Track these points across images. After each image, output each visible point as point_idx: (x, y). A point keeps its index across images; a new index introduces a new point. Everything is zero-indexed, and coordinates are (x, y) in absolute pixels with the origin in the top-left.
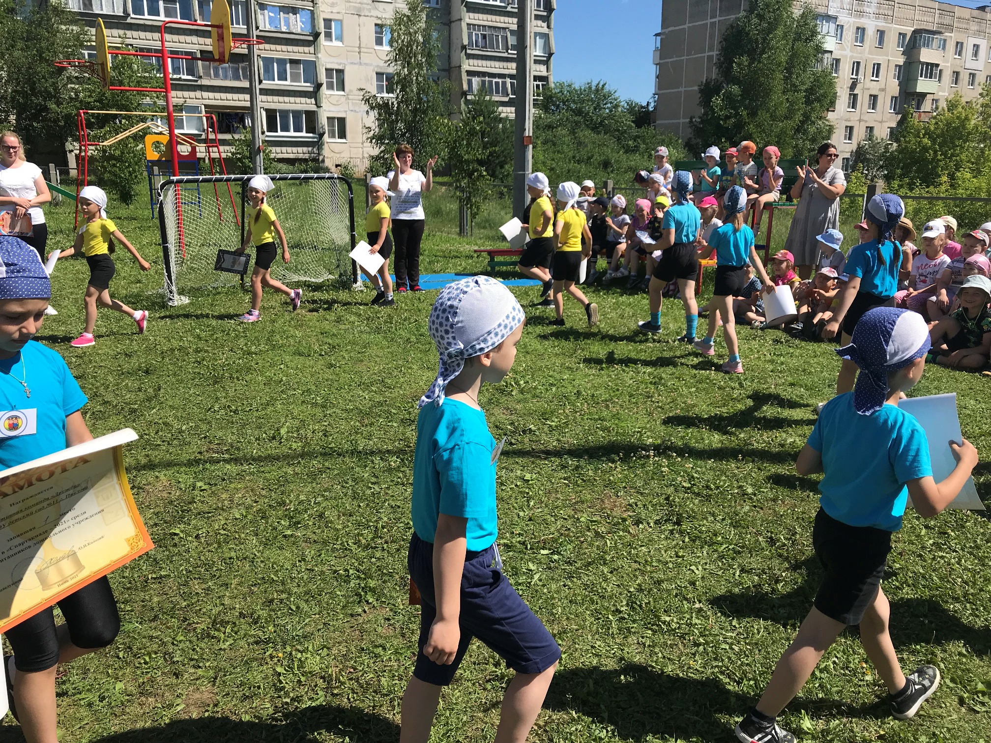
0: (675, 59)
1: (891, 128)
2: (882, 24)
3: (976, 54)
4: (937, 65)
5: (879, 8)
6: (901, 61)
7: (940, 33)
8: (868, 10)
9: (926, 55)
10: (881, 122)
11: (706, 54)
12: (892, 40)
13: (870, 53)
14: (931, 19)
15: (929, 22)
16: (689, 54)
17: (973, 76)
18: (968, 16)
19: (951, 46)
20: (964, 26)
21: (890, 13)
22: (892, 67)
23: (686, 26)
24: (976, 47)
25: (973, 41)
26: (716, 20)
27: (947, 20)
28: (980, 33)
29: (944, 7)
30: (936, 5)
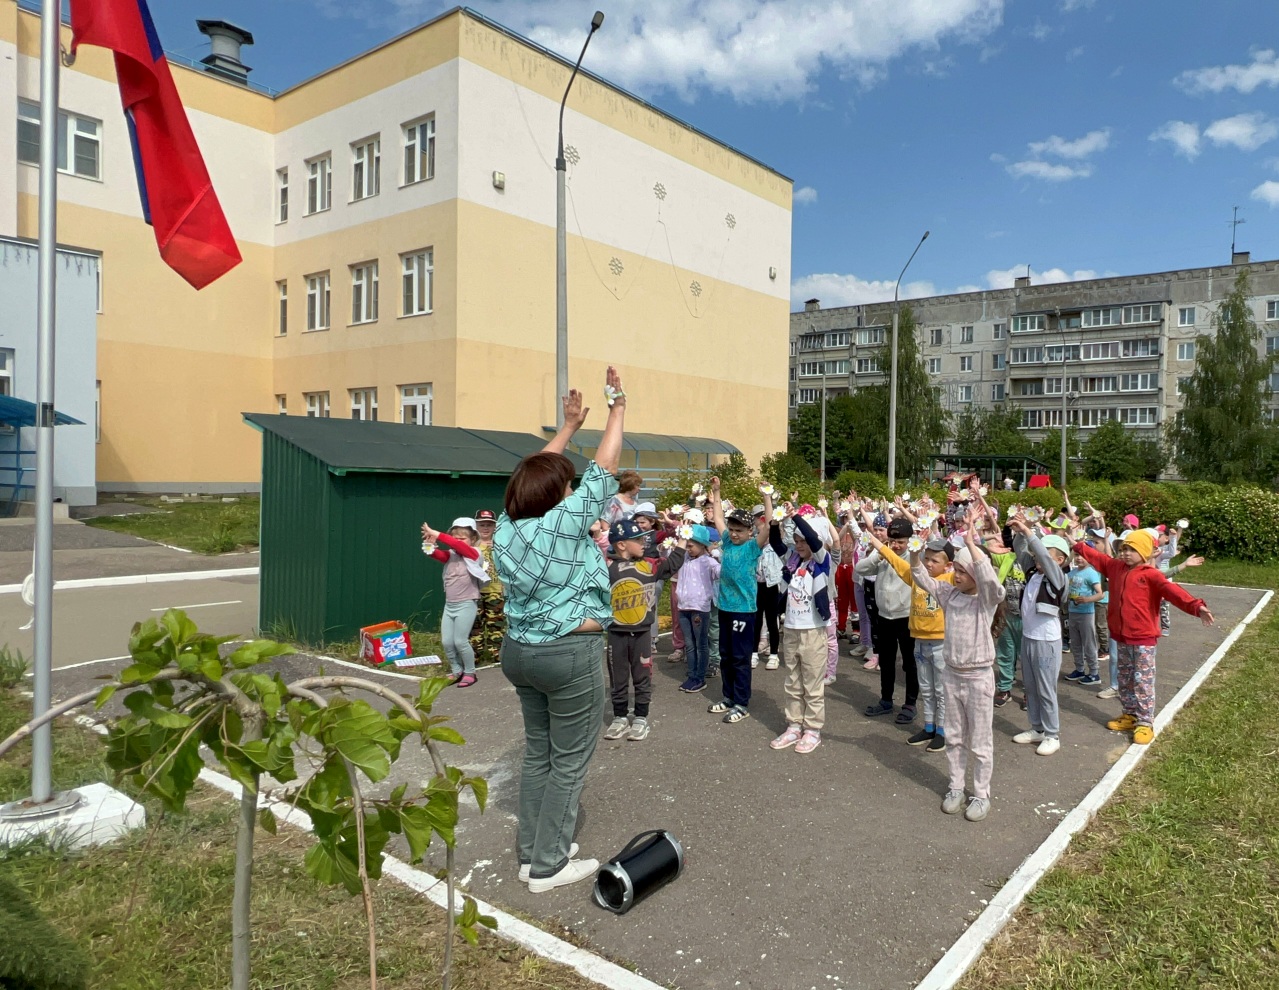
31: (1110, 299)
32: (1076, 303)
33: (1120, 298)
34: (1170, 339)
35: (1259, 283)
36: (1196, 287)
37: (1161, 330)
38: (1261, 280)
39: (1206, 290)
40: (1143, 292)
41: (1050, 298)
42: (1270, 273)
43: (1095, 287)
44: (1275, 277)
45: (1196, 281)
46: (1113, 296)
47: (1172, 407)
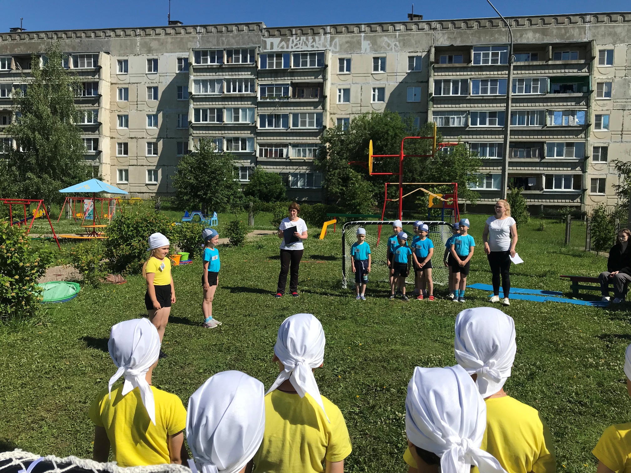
31: (67, 48)
32: (41, 49)
33: (74, 48)
34: (112, 84)
35: (171, 43)
36: (129, 43)
37: (99, 76)
38: (173, 40)
39: (136, 45)
40: (91, 44)
41: (21, 44)
42: (179, 36)
43: (55, 36)
44: (182, 39)
45: (128, 38)
46: (69, 46)
47: (114, 138)
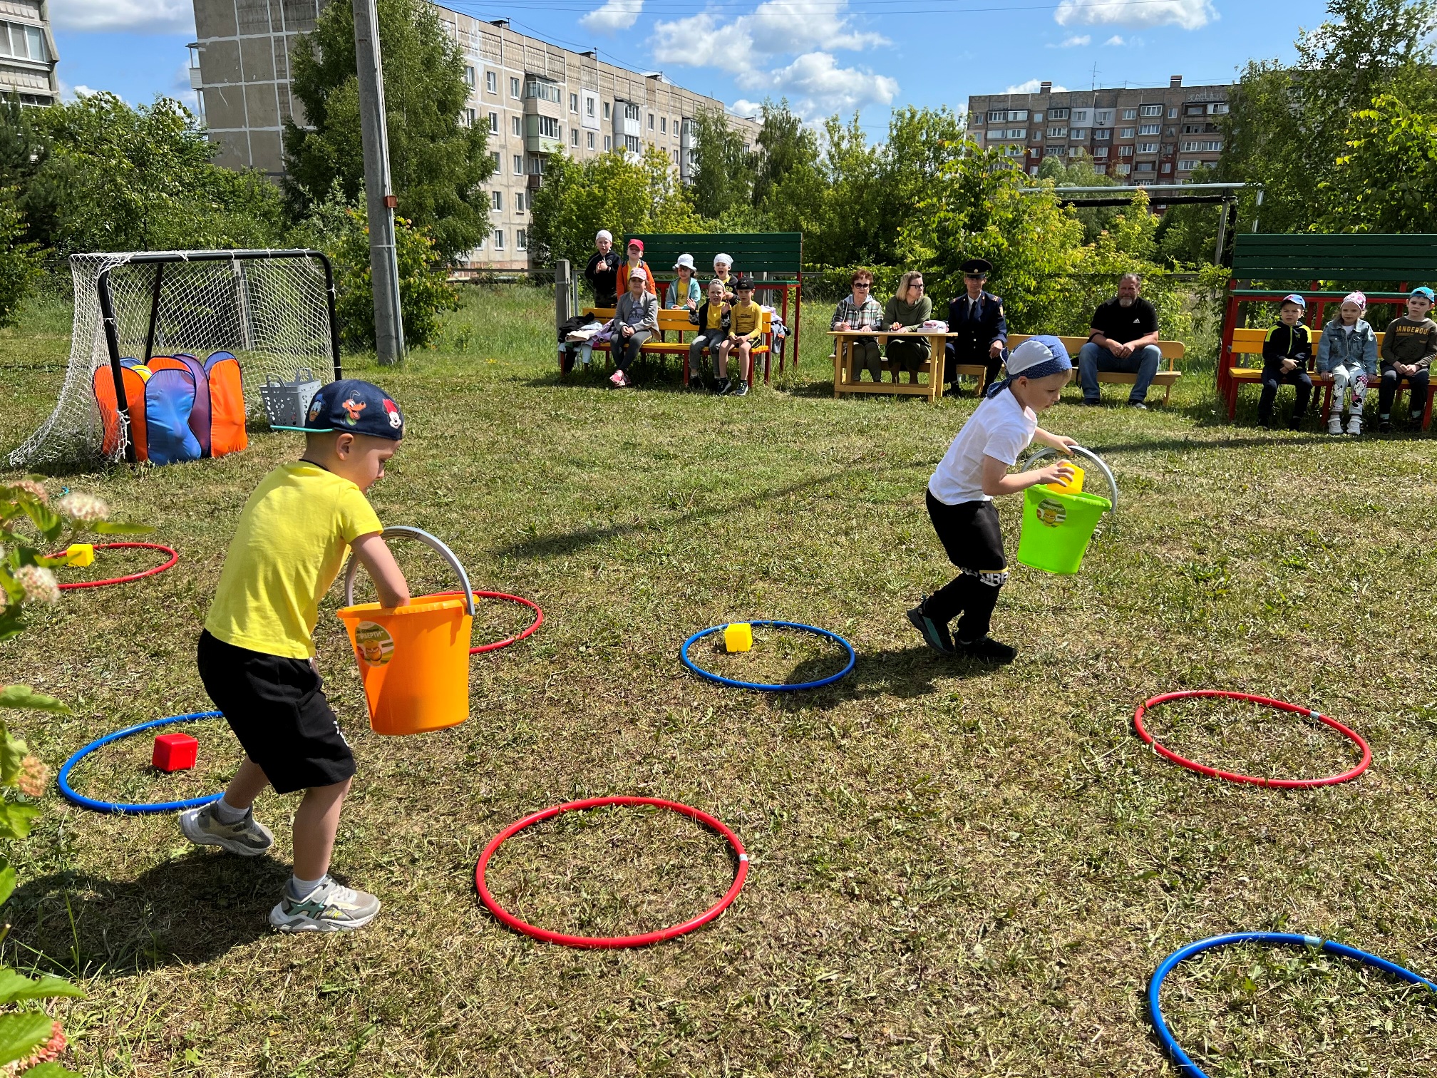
0: (227, 84)
1: (520, 195)
2: (491, 65)
3: (591, 111)
4: (556, 120)
5: (485, 44)
6: (519, 113)
7: (553, 81)
8: (473, 45)
9: (544, 108)
10: (508, 186)
11: (276, 82)
12: (505, 84)
13: (484, 99)
14: (541, 64)
15: (539, 66)
16: (249, 79)
17: (591, 135)
18: (578, 64)
19: (565, 97)
20: (575, 75)
21: (498, 52)
22: (509, 117)
23: (238, 38)
24: (591, 101)
25: (585, 94)
26: (284, 34)
27: (558, 66)
28: (591, 85)
29: (553, 50)
30: (545, 47)
